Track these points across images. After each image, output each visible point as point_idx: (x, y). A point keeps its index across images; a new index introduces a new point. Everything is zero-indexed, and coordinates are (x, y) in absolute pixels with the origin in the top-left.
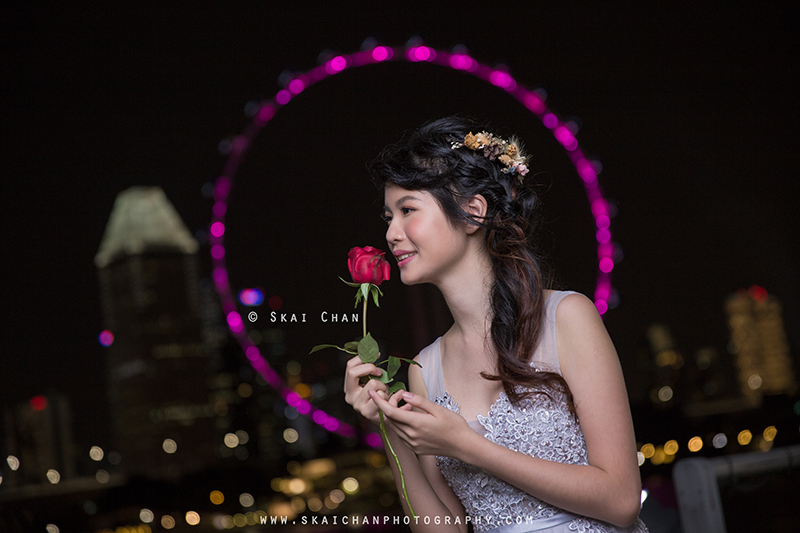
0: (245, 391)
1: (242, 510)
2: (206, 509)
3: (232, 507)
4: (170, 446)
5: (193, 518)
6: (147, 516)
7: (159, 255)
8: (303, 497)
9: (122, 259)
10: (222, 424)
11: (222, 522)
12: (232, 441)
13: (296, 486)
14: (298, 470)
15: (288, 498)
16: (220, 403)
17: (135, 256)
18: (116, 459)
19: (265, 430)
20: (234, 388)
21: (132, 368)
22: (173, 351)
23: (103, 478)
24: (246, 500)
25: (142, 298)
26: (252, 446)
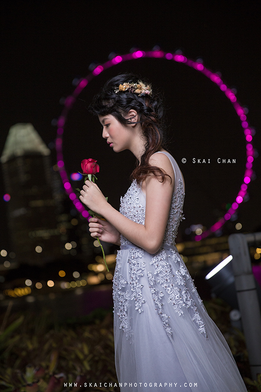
0: (74, 222)
1: (74, 280)
2: (57, 279)
3: (69, 278)
4: (39, 249)
5: (51, 284)
6: (28, 282)
7: (31, 156)
8: (104, 273)
9: (13, 159)
10: (64, 238)
11: (65, 285)
12: (68, 246)
13: (100, 268)
14: (100, 260)
15: (96, 274)
16: (63, 228)
17: (19, 157)
18: (13, 255)
19: (84, 241)
20: (69, 221)
21: (20, 212)
22: (39, 203)
23: (7, 265)
24: (76, 275)
25: (23, 177)
26: (78, 249)
